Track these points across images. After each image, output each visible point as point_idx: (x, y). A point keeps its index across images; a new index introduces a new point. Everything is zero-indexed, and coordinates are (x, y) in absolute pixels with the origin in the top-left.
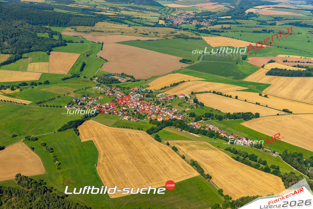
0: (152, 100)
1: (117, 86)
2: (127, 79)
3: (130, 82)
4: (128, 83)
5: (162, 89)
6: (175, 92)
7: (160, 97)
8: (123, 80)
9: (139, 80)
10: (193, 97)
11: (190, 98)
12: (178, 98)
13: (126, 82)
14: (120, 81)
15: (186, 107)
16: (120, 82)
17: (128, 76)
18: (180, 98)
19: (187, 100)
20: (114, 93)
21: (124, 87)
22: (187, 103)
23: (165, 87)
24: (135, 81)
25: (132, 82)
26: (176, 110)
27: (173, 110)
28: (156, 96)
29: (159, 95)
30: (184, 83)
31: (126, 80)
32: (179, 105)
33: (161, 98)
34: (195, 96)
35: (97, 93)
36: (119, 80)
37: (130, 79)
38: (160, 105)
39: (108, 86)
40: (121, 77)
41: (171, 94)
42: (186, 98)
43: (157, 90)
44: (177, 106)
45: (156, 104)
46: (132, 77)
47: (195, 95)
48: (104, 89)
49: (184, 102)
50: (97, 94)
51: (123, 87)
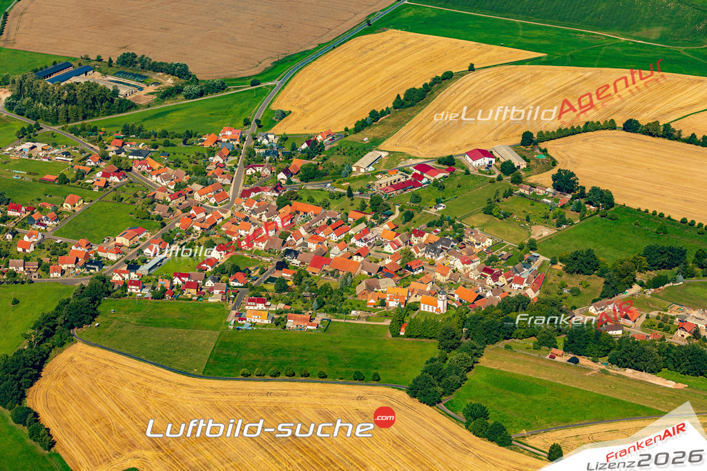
0: (340, 195)
1: (128, 131)
2: (156, 83)
3: (181, 101)
4: (169, 104)
5: (361, 126)
6: (435, 141)
7: (374, 174)
8: (141, 89)
9: (222, 87)
10: (537, 161)
11: (523, 165)
12: (467, 173)
13: (157, 102)
14: (129, 98)
15: (528, 220)
16: (131, 106)
17: (157, 67)
18: (476, 173)
19: (518, 180)
20: (127, 170)
21: (165, 134)
22: (523, 195)
23: (375, 116)
24: (201, 94)
25: (188, 97)
26: (489, 242)
27: (473, 240)
28: (351, 172)
29: (363, 165)
30: (454, 86)
31: (152, 88)
32: (488, 211)
33: (384, 180)
34: (545, 151)
35: (44, 181)
36: (123, 91)
37: (170, 81)
38: (392, 218)
39: (75, 131)
40: (125, 75)
41: (423, 155)
42: (508, 168)
43: (339, 135)
44: (485, 219)
45: (369, 217)
46: (181, 72)
47: (542, 145)
48: (67, 154)
49: (509, 193)
50: (44, 187)
51: (158, 130)
